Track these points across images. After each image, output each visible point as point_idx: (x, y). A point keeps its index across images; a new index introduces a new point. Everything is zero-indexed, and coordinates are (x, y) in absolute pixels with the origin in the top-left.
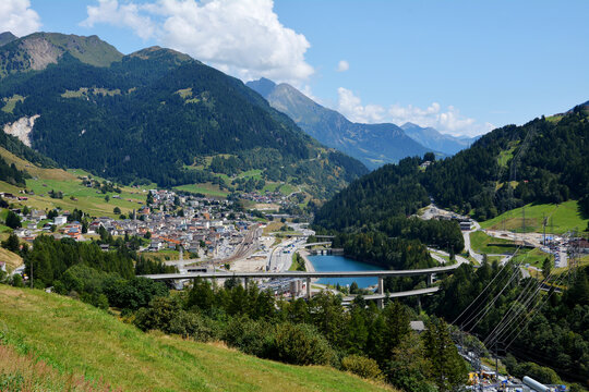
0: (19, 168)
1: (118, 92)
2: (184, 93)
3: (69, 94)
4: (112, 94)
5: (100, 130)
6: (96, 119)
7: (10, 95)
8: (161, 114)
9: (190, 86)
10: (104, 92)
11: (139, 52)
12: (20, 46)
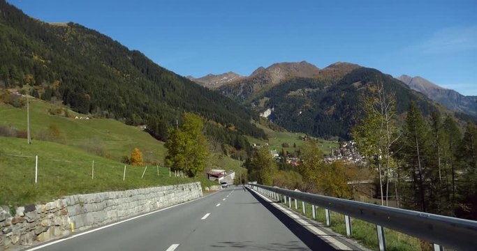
0: (265, 132)
1: (318, 89)
2: (356, 84)
3: (292, 93)
4: (315, 90)
5: (310, 111)
6: (307, 105)
7: (262, 98)
8: (343, 98)
9: (360, 80)
10: (311, 90)
11: (328, 67)
12: (267, 72)
